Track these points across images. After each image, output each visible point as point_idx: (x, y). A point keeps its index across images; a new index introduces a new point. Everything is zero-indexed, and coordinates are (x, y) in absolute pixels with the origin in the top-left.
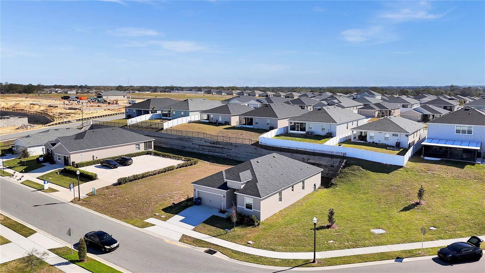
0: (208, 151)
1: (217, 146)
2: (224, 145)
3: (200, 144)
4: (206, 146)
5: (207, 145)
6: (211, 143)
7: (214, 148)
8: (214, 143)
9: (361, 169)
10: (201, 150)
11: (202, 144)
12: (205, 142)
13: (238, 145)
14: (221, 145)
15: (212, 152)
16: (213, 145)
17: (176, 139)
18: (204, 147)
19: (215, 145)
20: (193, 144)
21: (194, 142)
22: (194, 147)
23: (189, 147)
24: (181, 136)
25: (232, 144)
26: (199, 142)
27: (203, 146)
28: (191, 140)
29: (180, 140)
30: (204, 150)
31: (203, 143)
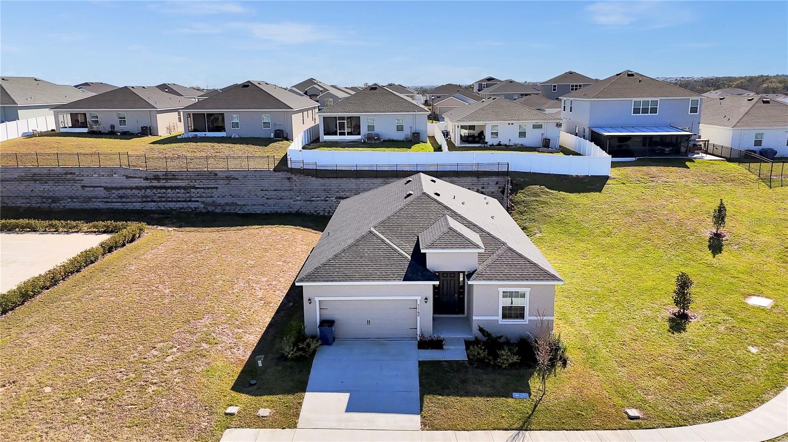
0: (140, 200)
1: (167, 185)
2: (191, 180)
3: (108, 185)
4: (131, 188)
5: (134, 185)
6: (146, 179)
7: (159, 190)
8: (157, 178)
9: (548, 190)
10: (114, 200)
11: (119, 185)
12: (127, 177)
13: (235, 175)
14: (182, 180)
15: (154, 201)
16: (155, 183)
17: (21, 179)
18: (123, 191)
19: (162, 183)
20: (84, 187)
21: (86, 181)
22: (89, 194)
23: (71, 198)
24: (34, 171)
25: (216, 175)
26: (106, 181)
27: (122, 188)
28: (77, 178)
29: (35, 181)
30: (129, 200)
31: (118, 180)
